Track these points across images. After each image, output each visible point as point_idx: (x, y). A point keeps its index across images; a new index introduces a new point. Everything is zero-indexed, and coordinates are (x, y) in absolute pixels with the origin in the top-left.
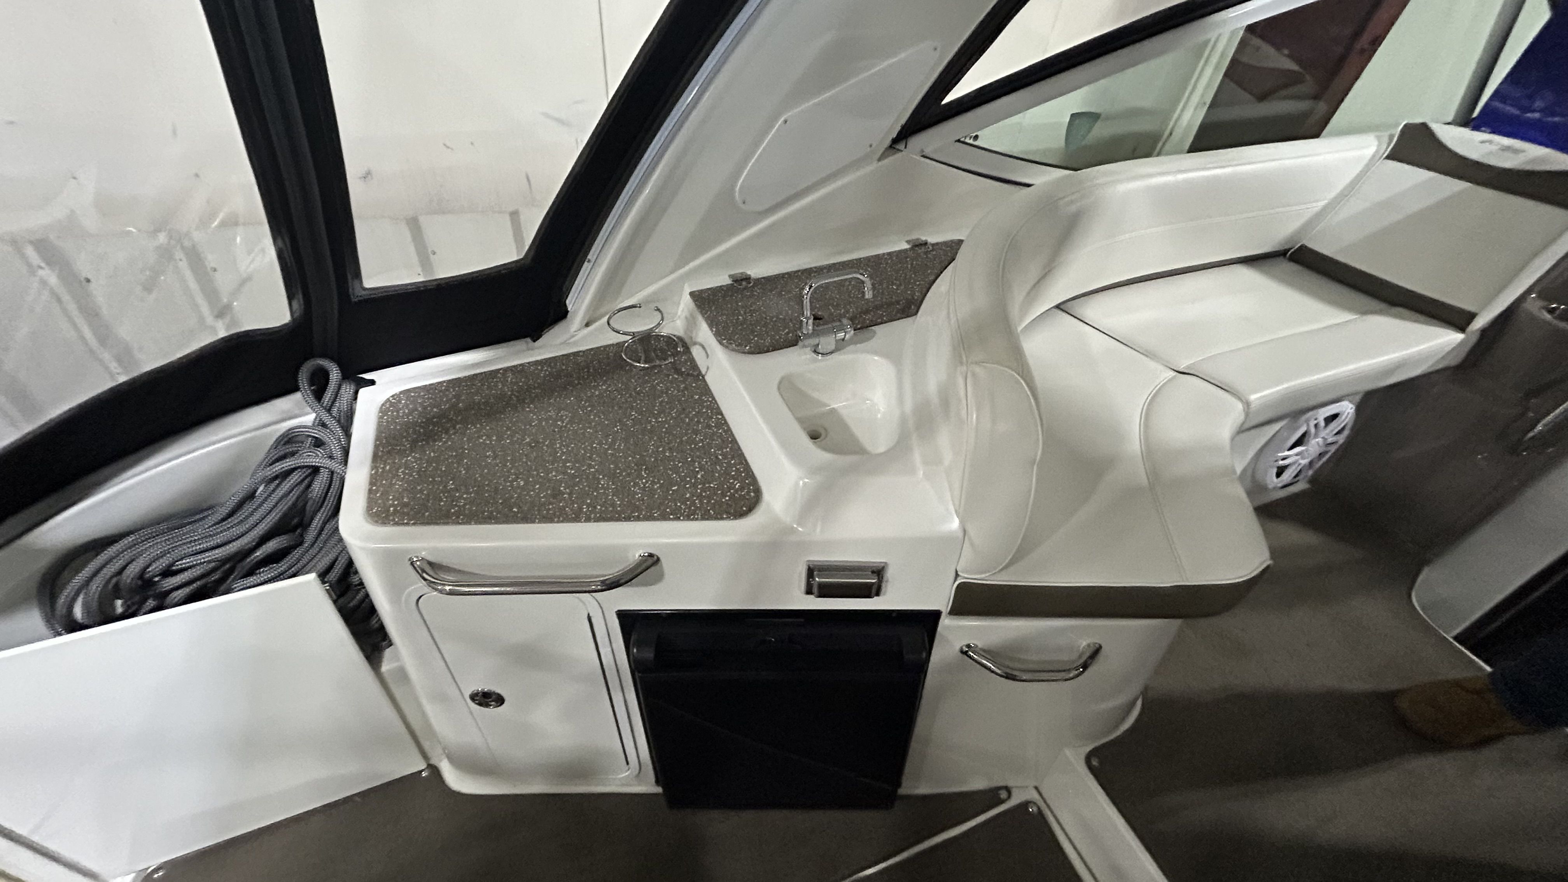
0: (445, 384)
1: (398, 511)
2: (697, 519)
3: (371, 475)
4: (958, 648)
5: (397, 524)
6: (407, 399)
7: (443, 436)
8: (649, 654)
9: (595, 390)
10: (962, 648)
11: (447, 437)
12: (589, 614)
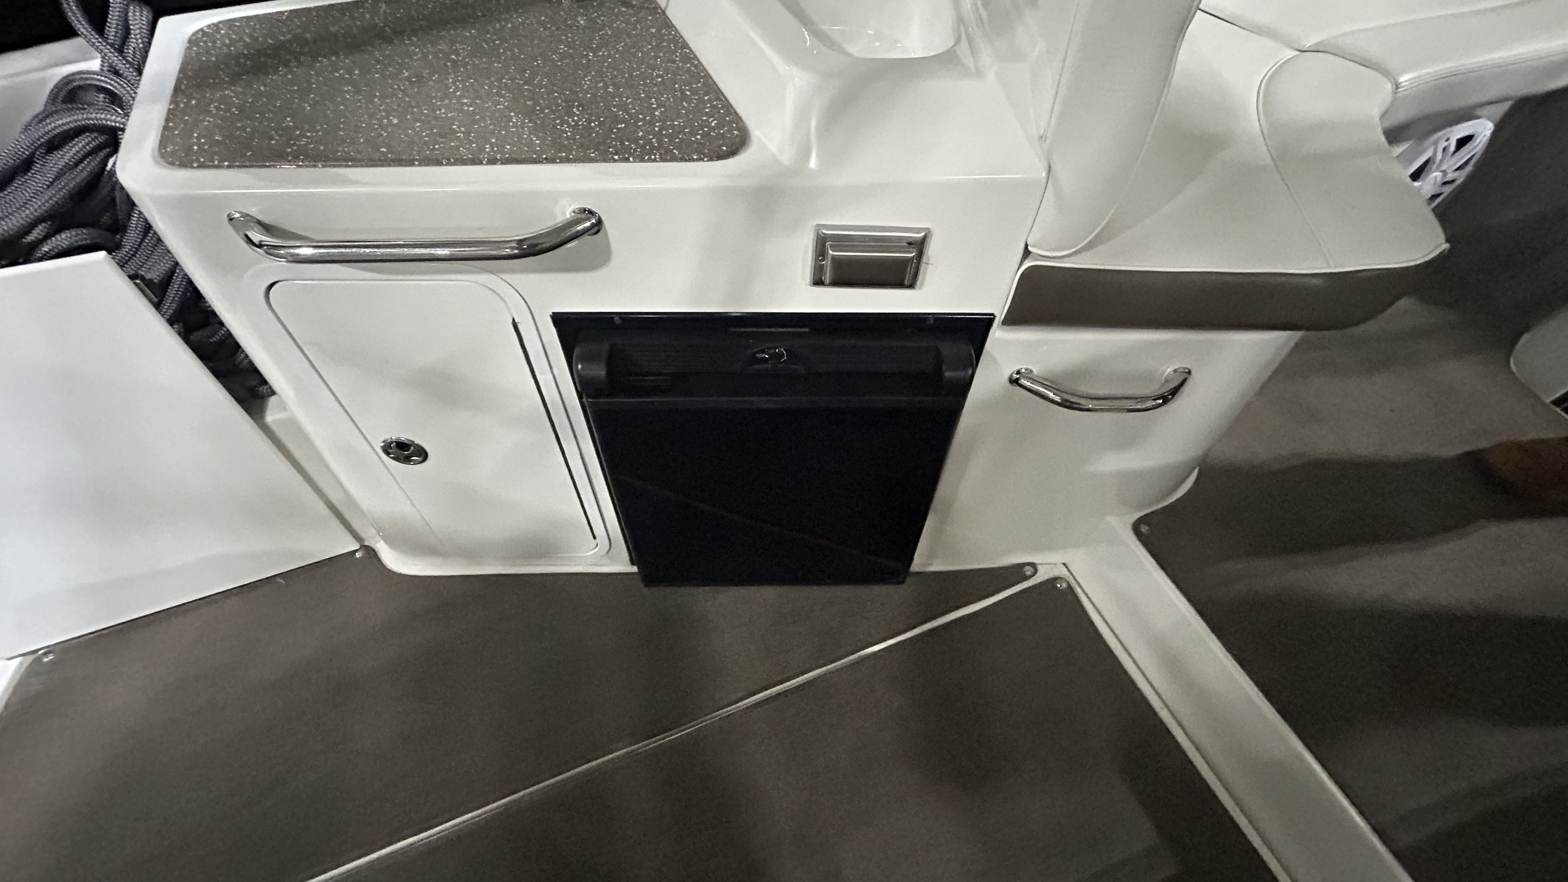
0: (286, 14)
1: (205, 151)
2: (654, 160)
3: (169, 109)
4: (1006, 376)
5: (201, 166)
6: (230, 28)
7: (280, 69)
8: (599, 371)
9: (507, 23)
10: (1011, 376)
11: (285, 70)
12: (514, 320)
